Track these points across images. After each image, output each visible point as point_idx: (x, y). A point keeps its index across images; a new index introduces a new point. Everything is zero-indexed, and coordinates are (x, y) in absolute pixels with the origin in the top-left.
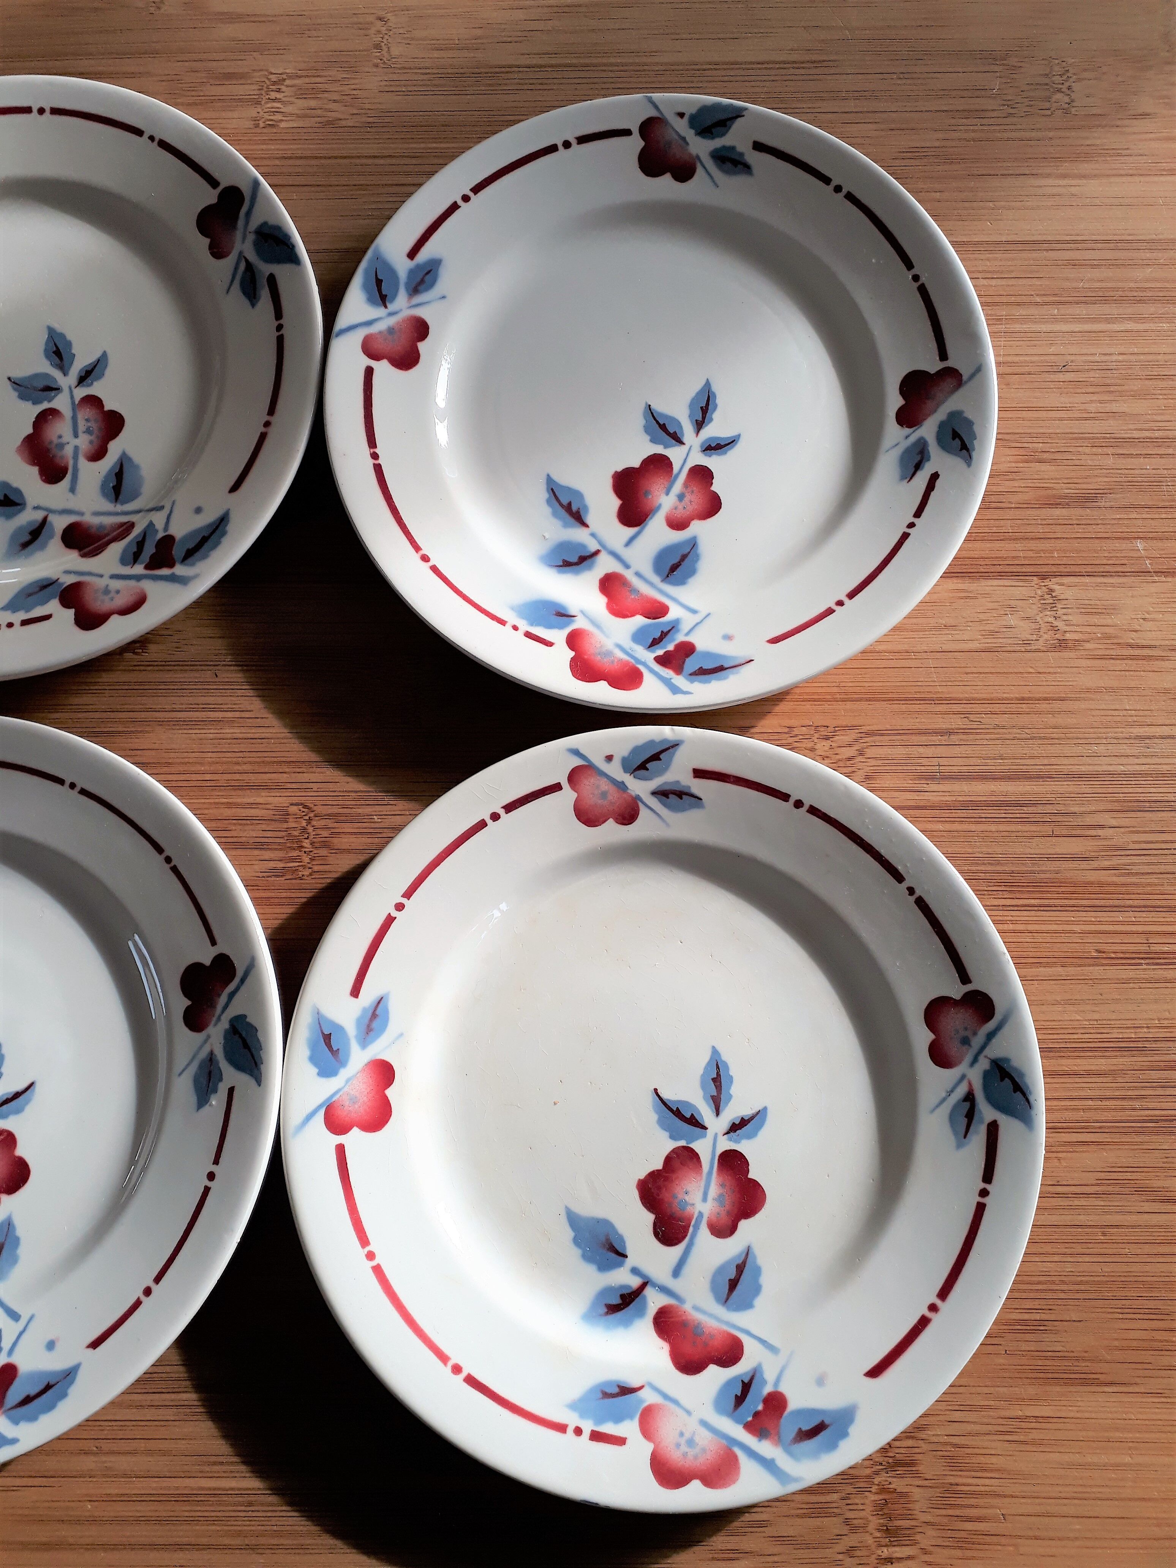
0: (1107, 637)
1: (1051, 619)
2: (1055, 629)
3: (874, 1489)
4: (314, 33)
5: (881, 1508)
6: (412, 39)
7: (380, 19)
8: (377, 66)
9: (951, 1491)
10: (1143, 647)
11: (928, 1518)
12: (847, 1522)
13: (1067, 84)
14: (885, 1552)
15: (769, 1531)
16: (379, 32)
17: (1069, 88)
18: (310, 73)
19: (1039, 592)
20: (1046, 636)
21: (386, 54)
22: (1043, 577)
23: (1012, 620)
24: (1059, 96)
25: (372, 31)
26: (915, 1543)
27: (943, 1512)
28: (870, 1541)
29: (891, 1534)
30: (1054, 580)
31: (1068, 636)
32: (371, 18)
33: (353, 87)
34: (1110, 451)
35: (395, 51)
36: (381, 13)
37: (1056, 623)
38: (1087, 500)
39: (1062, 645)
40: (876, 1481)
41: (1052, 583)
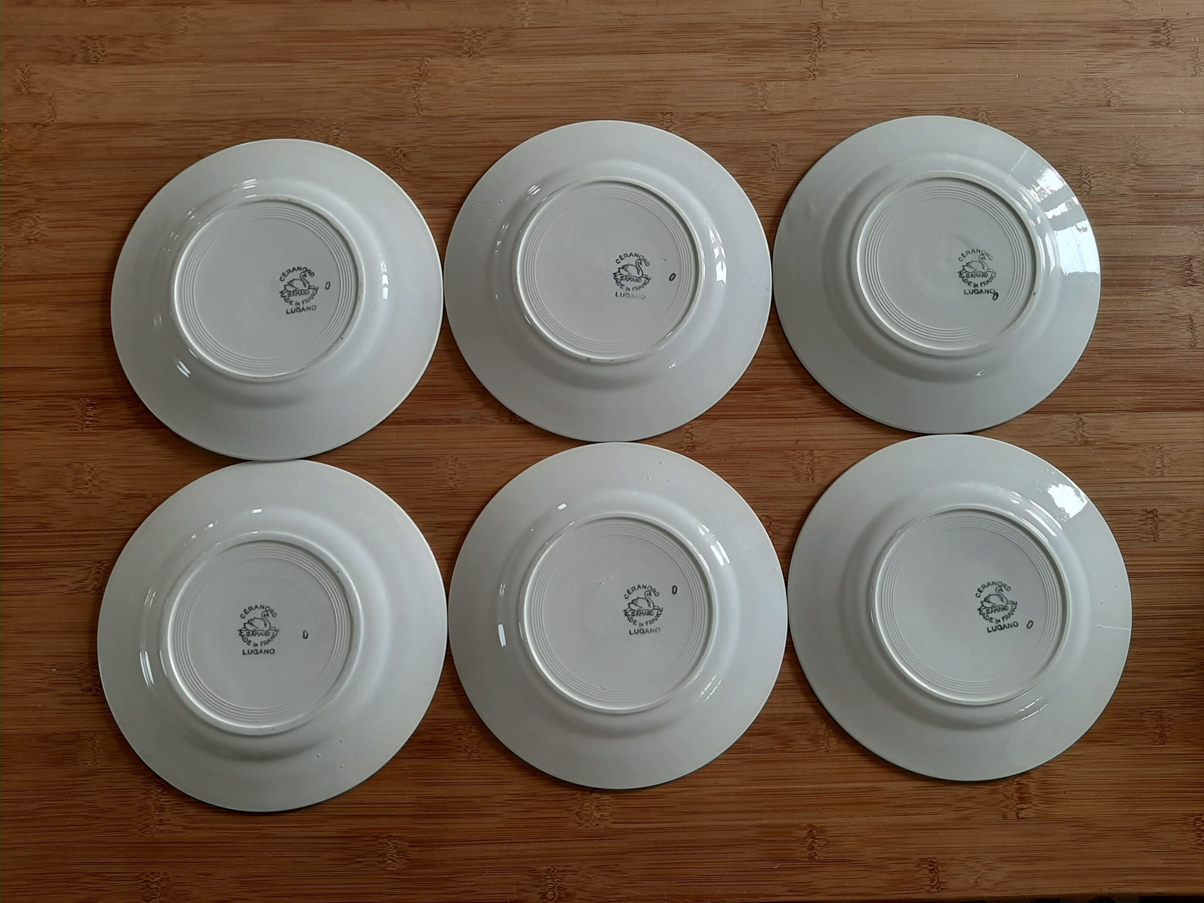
0: (1105, 439)
1: (1082, 432)
2: (1083, 436)
3: (1015, 783)
4: (743, 153)
5: (1018, 790)
6: (789, 156)
7: (773, 145)
8: (773, 170)
9: (1044, 783)
10: (1121, 444)
11: (1035, 793)
12: (1005, 795)
13: (1088, 179)
14: (1020, 806)
15: (975, 800)
16: (773, 152)
17: (1090, 181)
18: (743, 173)
19: (1077, 420)
20: (1079, 440)
21: (777, 164)
22: (1078, 413)
23: (1066, 432)
24: (1084, 185)
25: (771, 151)
26: (1031, 803)
27: (1041, 791)
28: (1014, 802)
29: (1022, 799)
30: (1083, 414)
31: (1088, 439)
32: (769, 145)
33: (763, 181)
34: (1107, 356)
35: (782, 162)
36: (774, 142)
37: (1084, 434)
38: (1096, 379)
39: (1087, 443)
40: (1016, 780)
41: (1082, 416)
